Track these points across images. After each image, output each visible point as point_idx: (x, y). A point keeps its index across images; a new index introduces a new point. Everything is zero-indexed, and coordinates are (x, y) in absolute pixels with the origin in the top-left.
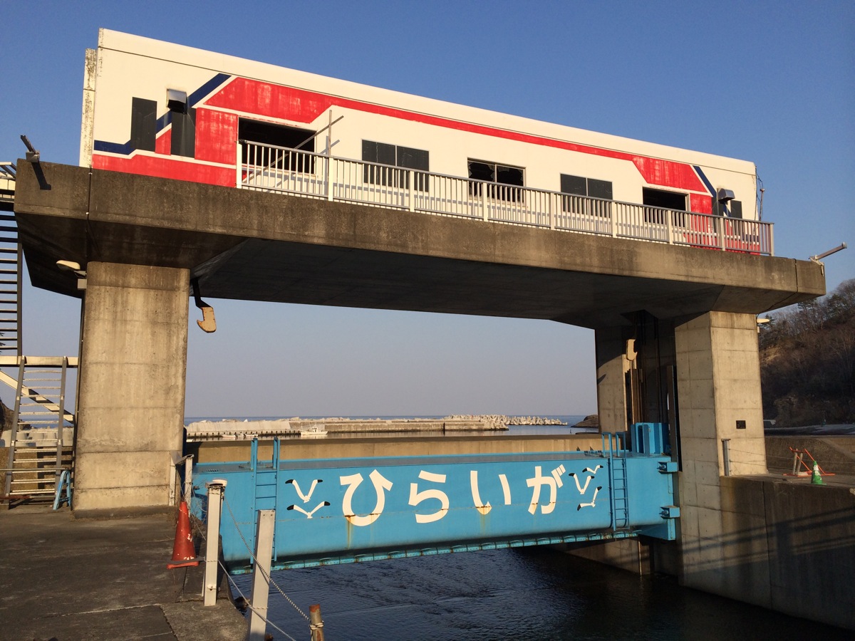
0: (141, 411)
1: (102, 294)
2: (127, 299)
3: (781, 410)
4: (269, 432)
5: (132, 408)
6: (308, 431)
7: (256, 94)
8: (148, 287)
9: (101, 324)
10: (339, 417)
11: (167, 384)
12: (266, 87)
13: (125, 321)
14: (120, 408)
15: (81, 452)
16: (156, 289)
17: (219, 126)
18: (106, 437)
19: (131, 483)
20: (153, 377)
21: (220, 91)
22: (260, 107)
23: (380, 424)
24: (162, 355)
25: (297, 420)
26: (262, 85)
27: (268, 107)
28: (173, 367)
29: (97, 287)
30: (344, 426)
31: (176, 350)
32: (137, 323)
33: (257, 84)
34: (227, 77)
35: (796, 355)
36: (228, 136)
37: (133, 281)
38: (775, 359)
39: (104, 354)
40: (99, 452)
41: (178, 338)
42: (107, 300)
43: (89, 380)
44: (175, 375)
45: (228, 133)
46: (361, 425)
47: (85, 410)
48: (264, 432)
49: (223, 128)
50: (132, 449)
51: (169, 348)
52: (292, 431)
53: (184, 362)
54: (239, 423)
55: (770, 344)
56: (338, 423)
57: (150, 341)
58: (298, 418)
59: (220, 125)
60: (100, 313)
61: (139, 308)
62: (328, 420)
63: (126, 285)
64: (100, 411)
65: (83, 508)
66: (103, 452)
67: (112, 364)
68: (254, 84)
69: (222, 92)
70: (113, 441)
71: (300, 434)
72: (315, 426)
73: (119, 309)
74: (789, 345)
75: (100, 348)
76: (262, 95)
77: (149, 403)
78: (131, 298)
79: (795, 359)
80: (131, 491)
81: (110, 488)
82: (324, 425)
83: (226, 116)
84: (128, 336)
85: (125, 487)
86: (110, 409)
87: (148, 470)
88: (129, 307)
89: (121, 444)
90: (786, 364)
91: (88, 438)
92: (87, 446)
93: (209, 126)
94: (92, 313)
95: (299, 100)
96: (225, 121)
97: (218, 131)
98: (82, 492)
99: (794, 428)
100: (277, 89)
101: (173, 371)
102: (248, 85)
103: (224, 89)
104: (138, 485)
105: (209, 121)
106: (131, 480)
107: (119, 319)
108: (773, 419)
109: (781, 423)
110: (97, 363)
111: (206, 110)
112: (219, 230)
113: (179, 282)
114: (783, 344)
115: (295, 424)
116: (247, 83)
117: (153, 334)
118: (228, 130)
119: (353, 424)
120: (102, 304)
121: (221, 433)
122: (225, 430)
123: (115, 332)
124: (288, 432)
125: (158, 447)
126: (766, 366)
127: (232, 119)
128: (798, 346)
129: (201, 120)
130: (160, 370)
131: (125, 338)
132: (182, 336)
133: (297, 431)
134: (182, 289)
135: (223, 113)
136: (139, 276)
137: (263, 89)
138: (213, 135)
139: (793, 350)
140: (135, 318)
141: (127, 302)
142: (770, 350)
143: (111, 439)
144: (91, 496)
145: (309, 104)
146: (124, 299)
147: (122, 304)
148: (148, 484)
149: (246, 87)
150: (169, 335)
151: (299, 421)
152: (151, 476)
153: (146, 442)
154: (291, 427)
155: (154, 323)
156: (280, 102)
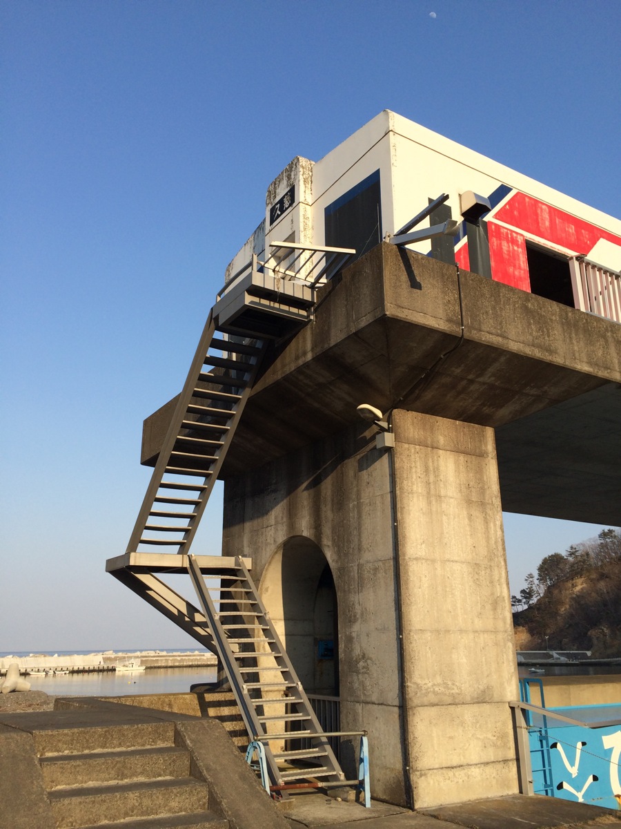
0: (471, 636)
1: (413, 457)
2: (438, 465)
3: (595, 641)
4: (81, 668)
5: (461, 631)
6: (124, 666)
7: (537, 215)
8: (457, 451)
9: (415, 500)
10: (155, 650)
11: (492, 594)
12: (544, 207)
13: (440, 497)
14: (449, 631)
15: (414, 705)
16: (465, 453)
17: (509, 246)
18: (439, 680)
19: (474, 759)
20: (477, 582)
21: (505, 205)
22: (542, 230)
23: (198, 658)
24: (483, 551)
25: (111, 654)
26: (540, 205)
27: (549, 231)
28: (496, 568)
29: (406, 446)
30: (162, 660)
31: (496, 542)
32: (452, 500)
33: (536, 203)
34: (508, 190)
35: (602, 585)
36: (519, 259)
37: (442, 440)
38: (582, 589)
39: (423, 546)
40: (433, 705)
41: (495, 525)
42: (418, 464)
43: (411, 585)
44: (498, 580)
45: (519, 256)
46: (179, 658)
47: (412, 634)
48: (76, 668)
49: (513, 249)
50: (468, 699)
51: (488, 539)
52: (106, 667)
53: (505, 561)
54: (48, 658)
55: (577, 574)
56: (154, 657)
57: (468, 528)
58: (111, 652)
59: (510, 244)
60: (413, 484)
61: (451, 479)
62: (144, 654)
63: (435, 445)
64: (428, 635)
65: (425, 805)
66: (437, 705)
67: (433, 561)
68: (533, 202)
69: (507, 207)
70: (447, 687)
71: (115, 670)
72: (132, 661)
73: (432, 479)
74: (594, 576)
75: (418, 536)
76: (541, 216)
77: (478, 624)
78: (442, 462)
79: (601, 589)
80: (475, 771)
81: (453, 768)
82: (140, 659)
83: (515, 235)
84: (444, 518)
85: (468, 765)
86: (438, 631)
87: (489, 736)
88: (442, 477)
89: (456, 691)
90: (594, 594)
91: (419, 681)
92: (418, 694)
93: (501, 244)
94: (405, 482)
95: (573, 227)
96: (514, 242)
97: (509, 251)
98: (421, 775)
99: (609, 660)
100: (555, 212)
101: (496, 572)
102: (528, 202)
103: (509, 203)
104: (482, 761)
105: (500, 240)
106: (474, 753)
107: (433, 496)
108: (588, 650)
109: (597, 654)
110: (416, 559)
111: (496, 225)
112: (585, 368)
113: (486, 446)
114: (588, 574)
115: (109, 659)
116: (527, 200)
117: (470, 517)
118: (518, 251)
119: (171, 658)
120: (414, 470)
121: (28, 670)
122: (32, 666)
123: (431, 512)
124: (101, 668)
125: (496, 697)
126: (574, 596)
127: (520, 240)
128: (603, 576)
129: (492, 236)
130: (483, 572)
131: (442, 520)
132: (498, 523)
133: (110, 667)
134: (490, 456)
135: (512, 231)
136: (446, 433)
137: (542, 209)
138: (506, 256)
139: (598, 580)
140: (450, 494)
141: (438, 469)
142: (577, 581)
143: (444, 683)
144: (432, 782)
145: (582, 233)
146: (435, 464)
147: (434, 472)
148: (492, 759)
149: (527, 204)
150: (486, 522)
151: (113, 656)
152: (495, 745)
153: (481, 687)
154: (104, 662)
155: (469, 502)
156: (558, 227)
